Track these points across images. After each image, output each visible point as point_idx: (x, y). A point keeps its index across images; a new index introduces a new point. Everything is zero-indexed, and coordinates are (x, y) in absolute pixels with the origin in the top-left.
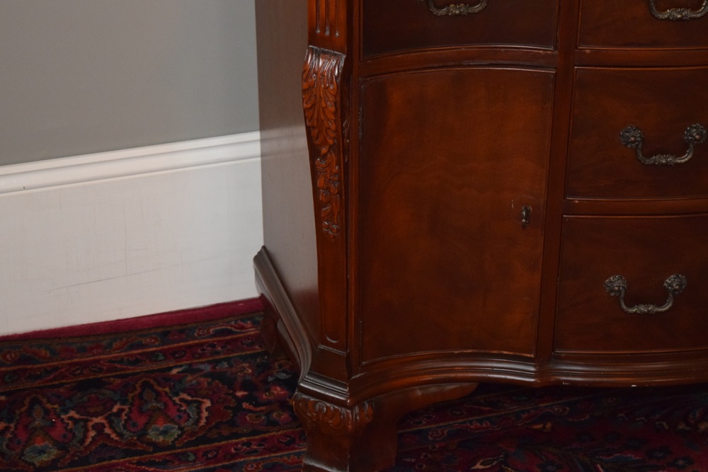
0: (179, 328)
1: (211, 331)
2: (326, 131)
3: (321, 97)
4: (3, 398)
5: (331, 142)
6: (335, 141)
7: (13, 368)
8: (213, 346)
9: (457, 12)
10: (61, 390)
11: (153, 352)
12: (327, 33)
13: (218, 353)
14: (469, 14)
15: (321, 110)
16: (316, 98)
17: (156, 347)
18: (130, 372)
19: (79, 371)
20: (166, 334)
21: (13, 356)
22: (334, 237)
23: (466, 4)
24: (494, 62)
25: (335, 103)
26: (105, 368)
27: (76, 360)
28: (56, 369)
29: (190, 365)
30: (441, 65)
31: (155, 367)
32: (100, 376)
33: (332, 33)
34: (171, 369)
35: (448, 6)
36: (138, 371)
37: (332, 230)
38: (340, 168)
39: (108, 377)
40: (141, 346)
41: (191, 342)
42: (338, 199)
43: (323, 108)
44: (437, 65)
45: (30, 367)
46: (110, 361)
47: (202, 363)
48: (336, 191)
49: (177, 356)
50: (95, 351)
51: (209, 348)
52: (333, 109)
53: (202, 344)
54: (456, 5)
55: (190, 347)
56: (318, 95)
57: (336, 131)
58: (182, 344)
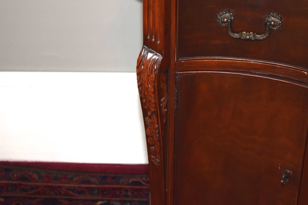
0: (113, 175)
1: (130, 181)
2: (149, 103)
3: (145, 81)
4: (2, 200)
5: (152, 110)
6: (155, 109)
7: (15, 182)
8: (127, 191)
9: (248, 37)
10: (34, 202)
11: (93, 188)
12: (153, 40)
13: (127, 196)
14: (256, 40)
15: (146, 89)
16: (143, 81)
17: (96, 184)
18: (75, 198)
19: (48, 192)
20: (105, 178)
21: (18, 175)
22: (158, 166)
23: (254, 33)
24: (272, 74)
25: (154, 87)
26: (63, 192)
27: (50, 184)
28: (37, 187)
29: (109, 201)
30: (235, 70)
31: (90, 197)
32: (58, 197)
33: (156, 40)
34: (97, 201)
35: (242, 32)
36: (80, 198)
37: (156, 161)
38: (158, 126)
39: (62, 199)
40: (88, 182)
41: (116, 186)
42: (159, 144)
43: (147, 88)
44: (233, 70)
45: (24, 183)
46: (68, 189)
47: (116, 201)
48: (157, 140)
49: (105, 193)
50: (62, 181)
51: (124, 192)
52: (152, 90)
53: (121, 189)
54: (247, 32)
55: (114, 189)
56: (144, 80)
57: (155, 104)
58: (111, 186)
